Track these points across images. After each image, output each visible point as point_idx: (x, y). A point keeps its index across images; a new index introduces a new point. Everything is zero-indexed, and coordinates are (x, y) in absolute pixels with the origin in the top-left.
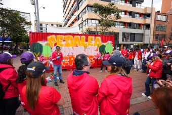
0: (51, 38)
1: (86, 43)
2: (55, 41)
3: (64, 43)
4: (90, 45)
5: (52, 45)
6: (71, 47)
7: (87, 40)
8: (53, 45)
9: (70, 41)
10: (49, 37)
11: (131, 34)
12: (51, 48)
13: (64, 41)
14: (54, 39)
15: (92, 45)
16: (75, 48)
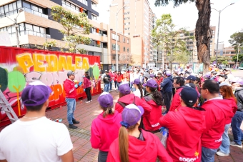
0: (24, 58)
1: (73, 65)
2: (31, 63)
3: (45, 66)
4: (77, 68)
5: (26, 70)
6: (55, 73)
7: (74, 62)
8: (28, 69)
9: (53, 63)
10: (19, 56)
11: (90, 52)
12: (25, 76)
13: (45, 62)
14: (29, 60)
15: (80, 68)
16: (60, 72)
